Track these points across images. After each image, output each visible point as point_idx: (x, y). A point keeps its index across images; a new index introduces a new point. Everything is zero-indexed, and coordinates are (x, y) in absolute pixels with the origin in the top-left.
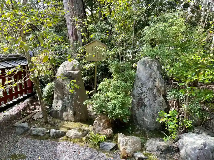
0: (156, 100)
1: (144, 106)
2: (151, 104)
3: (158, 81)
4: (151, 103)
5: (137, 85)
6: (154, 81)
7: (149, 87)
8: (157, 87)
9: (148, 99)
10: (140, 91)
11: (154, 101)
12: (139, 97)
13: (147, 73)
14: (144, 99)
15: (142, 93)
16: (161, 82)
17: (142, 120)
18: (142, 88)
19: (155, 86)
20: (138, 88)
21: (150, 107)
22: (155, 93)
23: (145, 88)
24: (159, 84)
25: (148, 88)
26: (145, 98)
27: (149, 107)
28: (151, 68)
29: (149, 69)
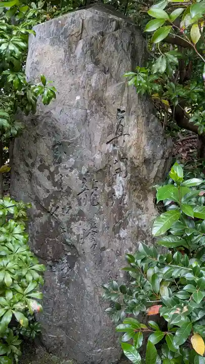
0: (124, 225)
1: (68, 258)
2: (104, 249)
3: (135, 132)
4: (102, 245)
5: (30, 156)
6: (119, 131)
7: (91, 163)
8: (132, 163)
9: (85, 226)
10: (48, 184)
11: (116, 230)
12: (44, 219)
13: (77, 87)
14: (69, 223)
15: (55, 197)
16: (151, 137)
17: (60, 326)
18: (56, 171)
19: (121, 159)
20: (36, 171)
21: (100, 262)
22: (118, 194)
23: (72, 169)
24: (138, 148)
25: (84, 170)
26: (73, 219)
27: (92, 263)
28: (97, 63)
29: (90, 66)
